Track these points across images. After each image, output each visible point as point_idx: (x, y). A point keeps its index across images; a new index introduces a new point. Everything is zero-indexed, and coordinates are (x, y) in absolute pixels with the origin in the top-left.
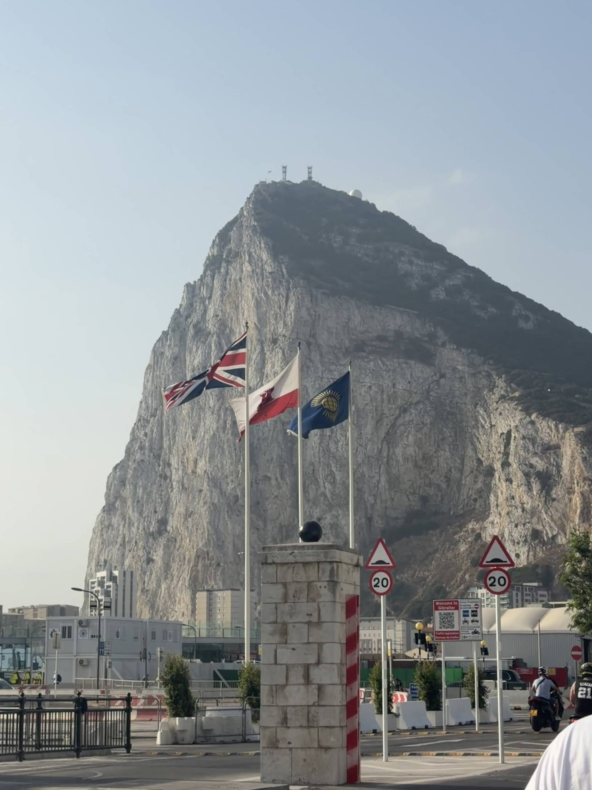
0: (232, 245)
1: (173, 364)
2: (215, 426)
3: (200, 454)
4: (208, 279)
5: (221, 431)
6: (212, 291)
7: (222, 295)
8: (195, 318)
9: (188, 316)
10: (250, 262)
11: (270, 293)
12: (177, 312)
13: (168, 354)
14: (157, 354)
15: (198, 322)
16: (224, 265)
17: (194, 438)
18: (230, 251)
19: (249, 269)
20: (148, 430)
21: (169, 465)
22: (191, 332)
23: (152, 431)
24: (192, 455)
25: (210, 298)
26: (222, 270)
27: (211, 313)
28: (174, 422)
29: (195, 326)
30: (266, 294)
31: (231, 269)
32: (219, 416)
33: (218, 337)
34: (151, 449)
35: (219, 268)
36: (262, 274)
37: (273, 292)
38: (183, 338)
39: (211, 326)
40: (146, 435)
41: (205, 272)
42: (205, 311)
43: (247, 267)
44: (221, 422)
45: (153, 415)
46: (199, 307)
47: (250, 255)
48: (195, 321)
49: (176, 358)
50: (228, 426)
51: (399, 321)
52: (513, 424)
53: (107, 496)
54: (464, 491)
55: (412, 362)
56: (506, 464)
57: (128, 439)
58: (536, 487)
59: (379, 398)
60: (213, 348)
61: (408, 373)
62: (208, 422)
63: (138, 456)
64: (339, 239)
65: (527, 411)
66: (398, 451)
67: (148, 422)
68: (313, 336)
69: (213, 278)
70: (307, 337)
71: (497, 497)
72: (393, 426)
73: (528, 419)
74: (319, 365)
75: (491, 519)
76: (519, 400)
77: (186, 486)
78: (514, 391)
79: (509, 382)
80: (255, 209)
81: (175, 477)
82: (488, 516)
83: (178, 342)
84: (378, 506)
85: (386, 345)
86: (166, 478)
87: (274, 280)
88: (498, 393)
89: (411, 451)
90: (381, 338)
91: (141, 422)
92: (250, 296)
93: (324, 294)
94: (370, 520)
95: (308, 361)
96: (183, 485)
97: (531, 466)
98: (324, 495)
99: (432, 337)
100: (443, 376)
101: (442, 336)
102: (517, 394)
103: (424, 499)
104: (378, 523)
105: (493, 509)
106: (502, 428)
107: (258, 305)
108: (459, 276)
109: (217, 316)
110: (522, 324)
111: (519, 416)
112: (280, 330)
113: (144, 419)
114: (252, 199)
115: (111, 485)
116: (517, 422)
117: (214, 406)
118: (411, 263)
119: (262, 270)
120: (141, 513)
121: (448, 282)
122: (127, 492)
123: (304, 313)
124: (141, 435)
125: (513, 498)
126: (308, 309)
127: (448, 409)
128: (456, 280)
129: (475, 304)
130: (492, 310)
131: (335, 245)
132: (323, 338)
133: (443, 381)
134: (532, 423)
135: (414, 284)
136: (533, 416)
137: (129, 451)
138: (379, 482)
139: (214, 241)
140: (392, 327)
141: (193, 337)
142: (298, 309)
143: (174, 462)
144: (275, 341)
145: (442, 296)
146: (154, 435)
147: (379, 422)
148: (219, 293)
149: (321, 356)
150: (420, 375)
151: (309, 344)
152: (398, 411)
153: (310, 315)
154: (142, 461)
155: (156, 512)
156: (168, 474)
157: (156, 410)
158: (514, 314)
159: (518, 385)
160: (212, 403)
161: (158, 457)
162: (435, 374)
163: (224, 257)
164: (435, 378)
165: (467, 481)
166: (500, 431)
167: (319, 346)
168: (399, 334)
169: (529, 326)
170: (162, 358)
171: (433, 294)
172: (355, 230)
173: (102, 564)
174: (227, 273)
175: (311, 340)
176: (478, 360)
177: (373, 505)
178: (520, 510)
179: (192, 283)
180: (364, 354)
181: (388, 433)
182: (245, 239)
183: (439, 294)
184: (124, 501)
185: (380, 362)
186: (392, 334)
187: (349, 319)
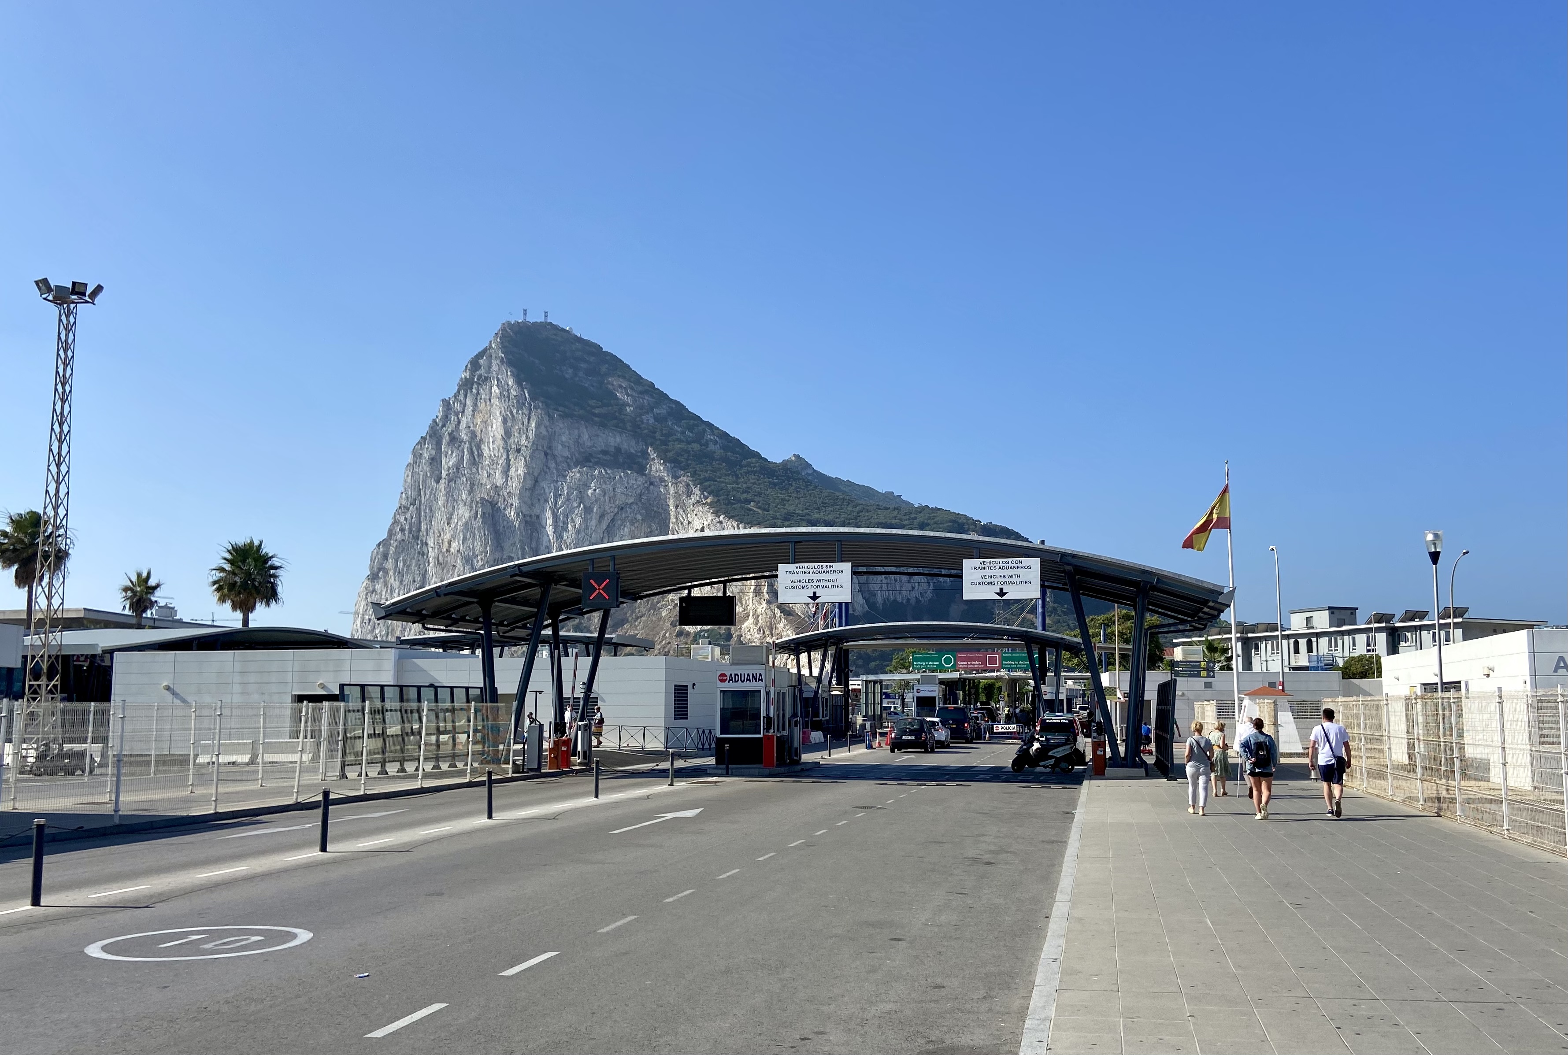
0: (482, 371)
1: (431, 463)
2: (467, 515)
3: (453, 537)
4: (461, 397)
5: (473, 519)
6: (464, 406)
7: (473, 411)
8: (450, 427)
9: (444, 426)
10: (498, 386)
11: (515, 411)
12: (434, 421)
13: (426, 455)
14: (417, 456)
15: (452, 431)
16: (475, 386)
17: (448, 524)
18: (480, 376)
19: (497, 391)
20: (408, 516)
21: (427, 544)
22: (446, 439)
23: (412, 517)
24: (447, 537)
25: (463, 412)
26: (474, 391)
27: (463, 425)
28: (431, 510)
29: (450, 434)
30: (511, 412)
31: (481, 390)
32: (471, 508)
33: (470, 444)
34: (410, 532)
35: (471, 389)
36: (509, 397)
37: (518, 411)
38: (439, 444)
39: (464, 435)
40: (406, 519)
41: (459, 391)
42: (459, 422)
43: (495, 389)
44: (473, 512)
45: (413, 504)
46: (453, 418)
47: (498, 380)
48: (450, 430)
49: (432, 459)
50: (479, 516)
51: (618, 439)
52: (706, 523)
53: (371, 568)
55: (628, 472)
57: (391, 521)
59: (602, 499)
60: (466, 453)
61: (625, 480)
62: (460, 512)
63: (399, 536)
64: (570, 371)
65: (717, 514)
67: (408, 509)
68: (550, 448)
69: (466, 396)
70: (545, 448)
72: (613, 520)
73: (717, 519)
74: (555, 472)
76: (711, 505)
77: (441, 561)
78: (706, 498)
79: (702, 490)
80: (502, 343)
81: (432, 554)
83: (434, 446)
85: (608, 458)
86: (423, 554)
87: (518, 401)
88: (694, 499)
90: (605, 452)
91: (403, 509)
92: (498, 414)
93: (560, 415)
95: (545, 468)
96: (438, 561)
99: (644, 453)
100: (652, 484)
101: (652, 453)
102: (709, 501)
106: (697, 525)
107: (505, 420)
108: (664, 407)
109: (469, 427)
110: (711, 447)
111: (710, 517)
112: (523, 442)
113: (404, 507)
114: (500, 335)
115: (375, 558)
116: (709, 521)
117: (466, 499)
119: (509, 393)
120: (401, 582)
121: (656, 411)
122: (389, 564)
123: (543, 431)
124: (402, 519)
126: (546, 427)
127: (655, 509)
128: (662, 411)
129: (678, 428)
130: (688, 434)
131: (567, 376)
132: (559, 450)
133: (652, 487)
134: (721, 522)
136: (721, 518)
137: (391, 533)
139: (466, 366)
140: (613, 444)
141: (448, 444)
142: (538, 426)
143: (431, 543)
144: (519, 451)
146: (414, 520)
147: (602, 516)
148: (471, 408)
149: (556, 464)
150: (634, 482)
151: (546, 454)
152: (616, 510)
153: (548, 431)
154: (403, 540)
155: (414, 581)
156: (425, 551)
157: (415, 500)
158: (706, 438)
159: (709, 493)
160: (464, 497)
161: (417, 538)
162: (646, 482)
163: (476, 380)
164: (646, 485)
166: (695, 528)
167: (554, 457)
168: (618, 450)
170: (420, 458)
172: (583, 365)
173: (367, 621)
174: (478, 393)
175: (548, 451)
176: (679, 472)
179: (447, 399)
180: (591, 464)
181: (608, 526)
182: (494, 367)
183: (649, 420)
184: (386, 572)
185: (603, 471)
186: (612, 449)
187: (579, 436)
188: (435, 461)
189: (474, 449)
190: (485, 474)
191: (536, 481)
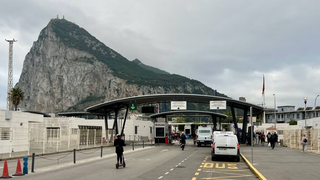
0: (46, 33)
4: (40, 41)
9: (35, 49)
13: (30, 58)
14: (27, 58)
29: (36, 52)
31: (45, 39)
35: (42, 38)
37: (56, 45)
39: (40, 52)
40: (24, 77)
41: (39, 39)
42: (39, 49)
43: (50, 39)
44: (44, 75)
45: (26, 72)
46: (37, 47)
47: (50, 36)
54: (100, 93)
55: (89, 64)
56: (109, 87)
57: (20, 77)
58: (116, 92)
59: (81, 71)
61: (88, 66)
63: (22, 82)
65: (114, 76)
66: (85, 83)
67: (25, 74)
68: (66, 56)
70: (64, 56)
71: (107, 94)
72: (84, 78)
75: (106, 99)
76: (113, 73)
77: (35, 89)
79: (110, 69)
80: (51, 25)
81: (32, 87)
82: (105, 98)
83: (32, 55)
84: (81, 95)
85: (83, 59)
86: (29, 87)
87: (56, 42)
88: (108, 72)
89: (88, 83)
90: (81, 58)
91: (23, 74)
93: (68, 47)
94: (79, 98)
97: (115, 88)
98: (68, 92)
99: (93, 58)
100: (95, 67)
101: (95, 58)
103: (91, 94)
104: (81, 99)
105: (106, 97)
106: (109, 79)
109: (42, 50)
110: (112, 56)
112: (58, 54)
114: (50, 23)
116: (112, 78)
117: (42, 71)
118: (88, 41)
119: (53, 40)
121: (96, 46)
125: (111, 94)
126: (64, 50)
127: (97, 74)
128: (98, 45)
129: (102, 51)
130: (106, 52)
131: (70, 35)
132: (68, 57)
134: (116, 79)
135: (89, 46)
136: (116, 77)
137: (20, 80)
138: (81, 90)
139: (41, 32)
140: (84, 55)
141: (36, 55)
143: (31, 83)
144: (56, 57)
145: (95, 49)
147: (81, 76)
148: (43, 44)
150: (90, 66)
151: (65, 58)
152: (85, 74)
158: (111, 54)
159: (112, 70)
161: (27, 82)
163: (44, 36)
165: (101, 90)
167: (67, 59)
168: (85, 57)
169: (114, 57)
171: (93, 48)
172: (75, 32)
176: (103, 64)
177: (79, 95)
178: (112, 97)
179: (35, 42)
180: (78, 61)
182: (49, 32)
183: (94, 48)
185: (81, 63)
186: (84, 57)
187: (74, 53)
188: (32, 60)
189: (43, 56)
190: (47, 64)
191: (62, 66)
